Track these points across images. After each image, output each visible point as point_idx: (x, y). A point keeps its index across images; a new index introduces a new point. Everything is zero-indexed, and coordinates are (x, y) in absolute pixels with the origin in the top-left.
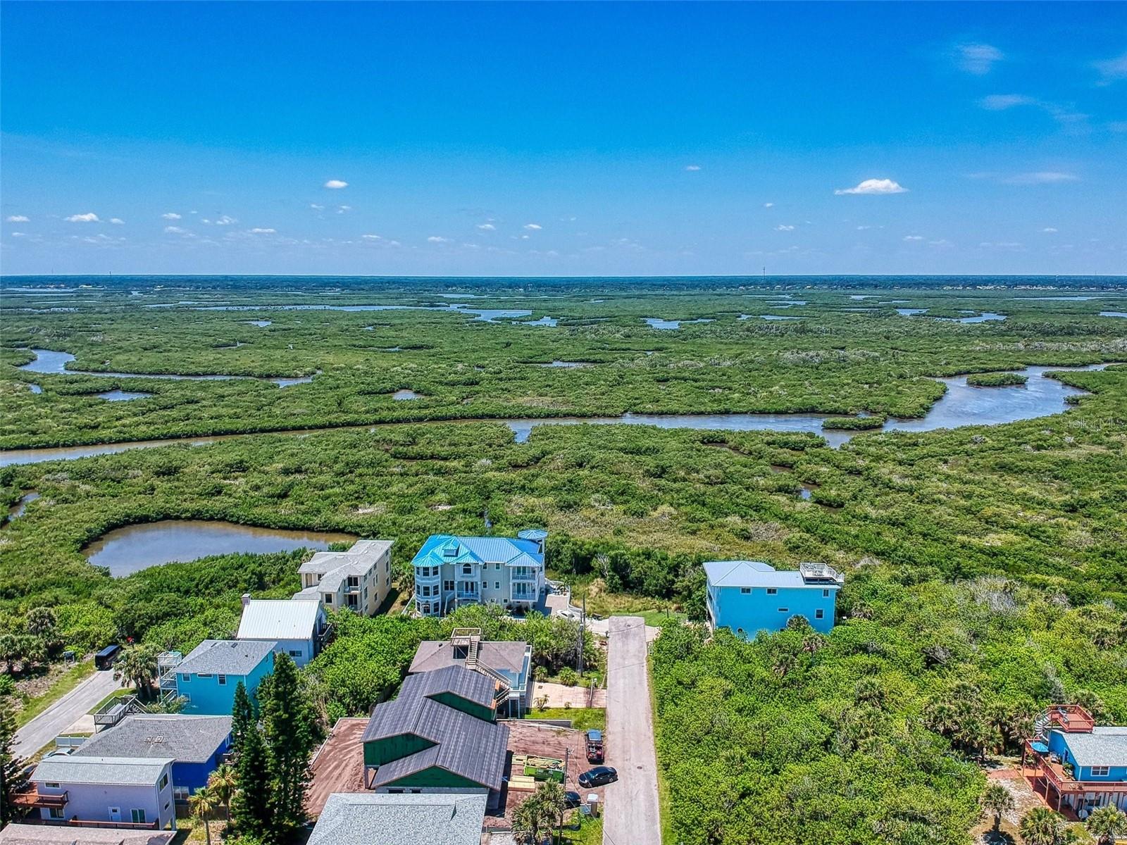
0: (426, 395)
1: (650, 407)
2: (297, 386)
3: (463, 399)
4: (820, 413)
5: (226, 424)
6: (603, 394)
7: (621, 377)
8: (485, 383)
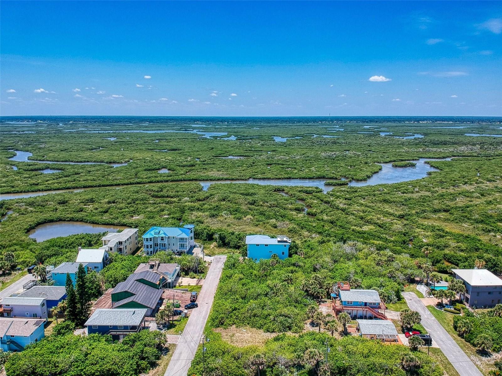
0: (172, 171)
1: (260, 176)
2: (120, 167)
3: (187, 172)
4: (326, 178)
5: (89, 183)
6: (243, 170)
7: (254, 163)
8: (197, 166)
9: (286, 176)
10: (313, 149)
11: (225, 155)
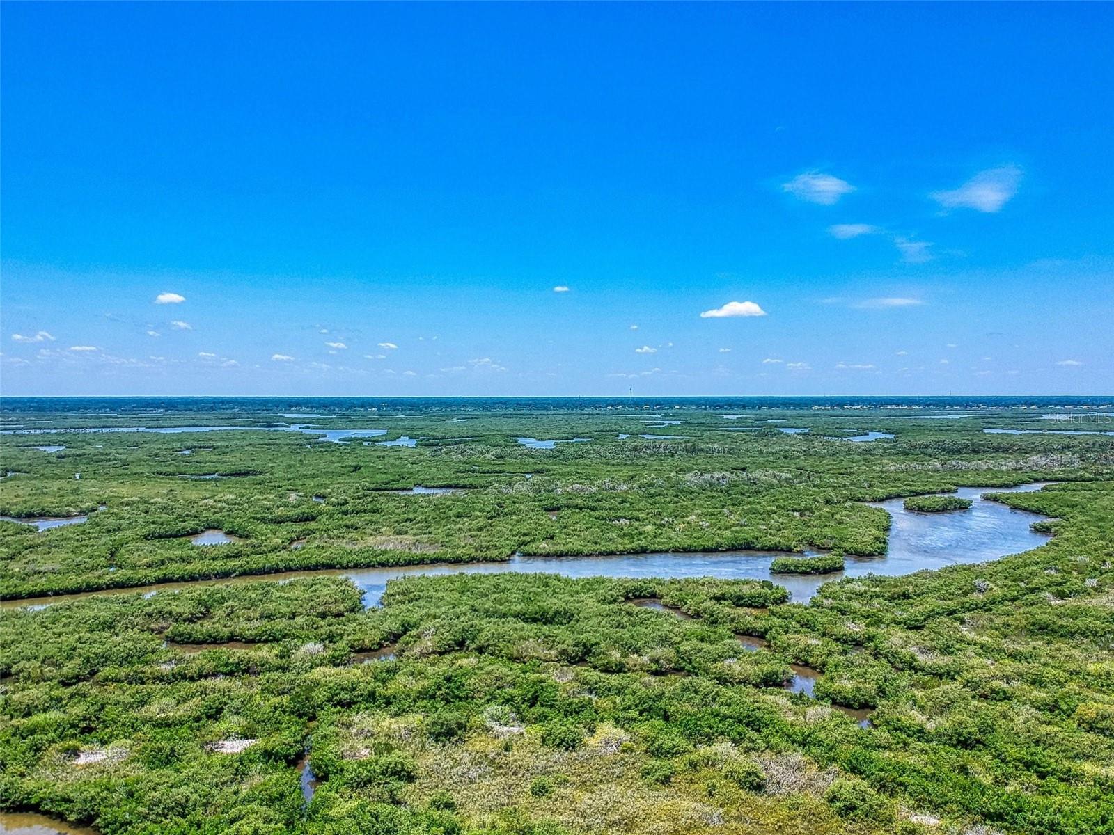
0: (241, 537)
1: (544, 546)
3: (292, 541)
7: (500, 505)
9: (629, 545)
11: (401, 484)
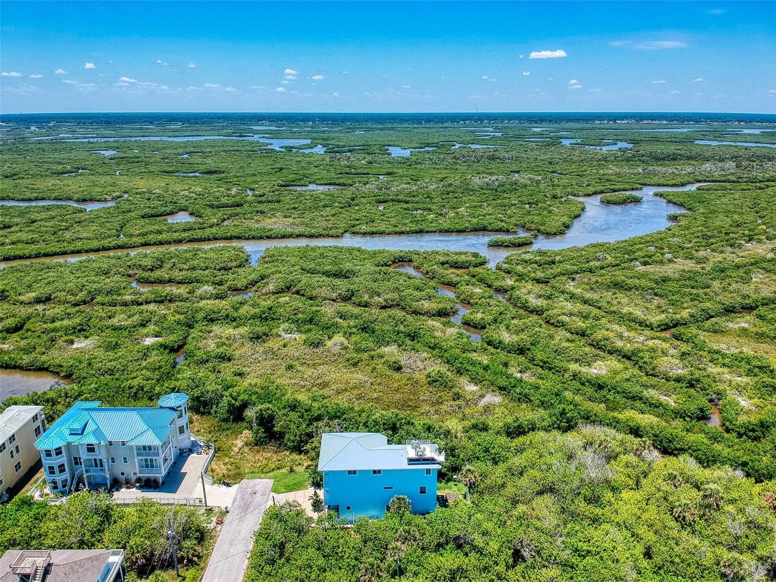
0: (197, 216)
2: (97, 210)
3: (224, 220)
4: (490, 231)
6: (333, 215)
7: (353, 199)
8: (246, 206)
9: (414, 227)
10: (457, 169)
